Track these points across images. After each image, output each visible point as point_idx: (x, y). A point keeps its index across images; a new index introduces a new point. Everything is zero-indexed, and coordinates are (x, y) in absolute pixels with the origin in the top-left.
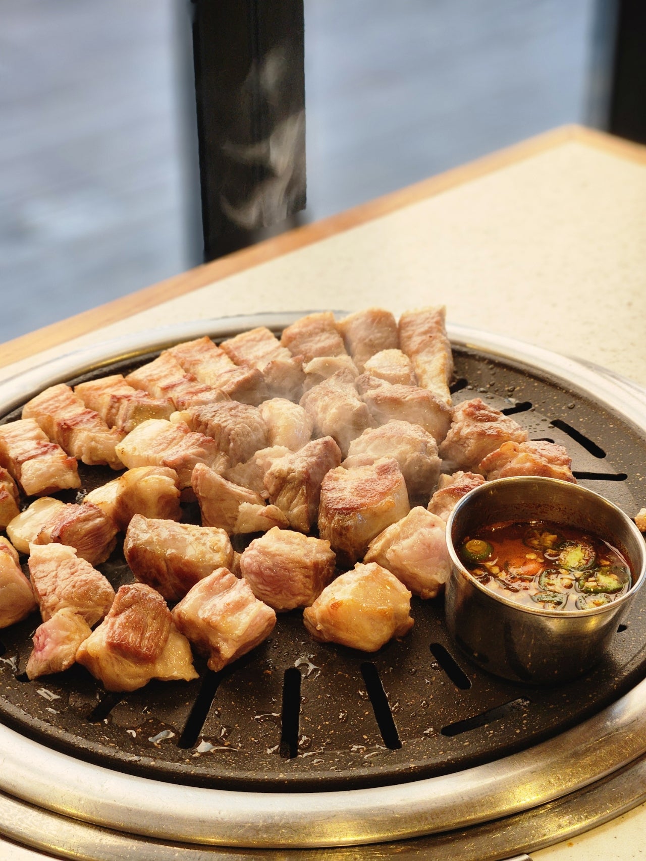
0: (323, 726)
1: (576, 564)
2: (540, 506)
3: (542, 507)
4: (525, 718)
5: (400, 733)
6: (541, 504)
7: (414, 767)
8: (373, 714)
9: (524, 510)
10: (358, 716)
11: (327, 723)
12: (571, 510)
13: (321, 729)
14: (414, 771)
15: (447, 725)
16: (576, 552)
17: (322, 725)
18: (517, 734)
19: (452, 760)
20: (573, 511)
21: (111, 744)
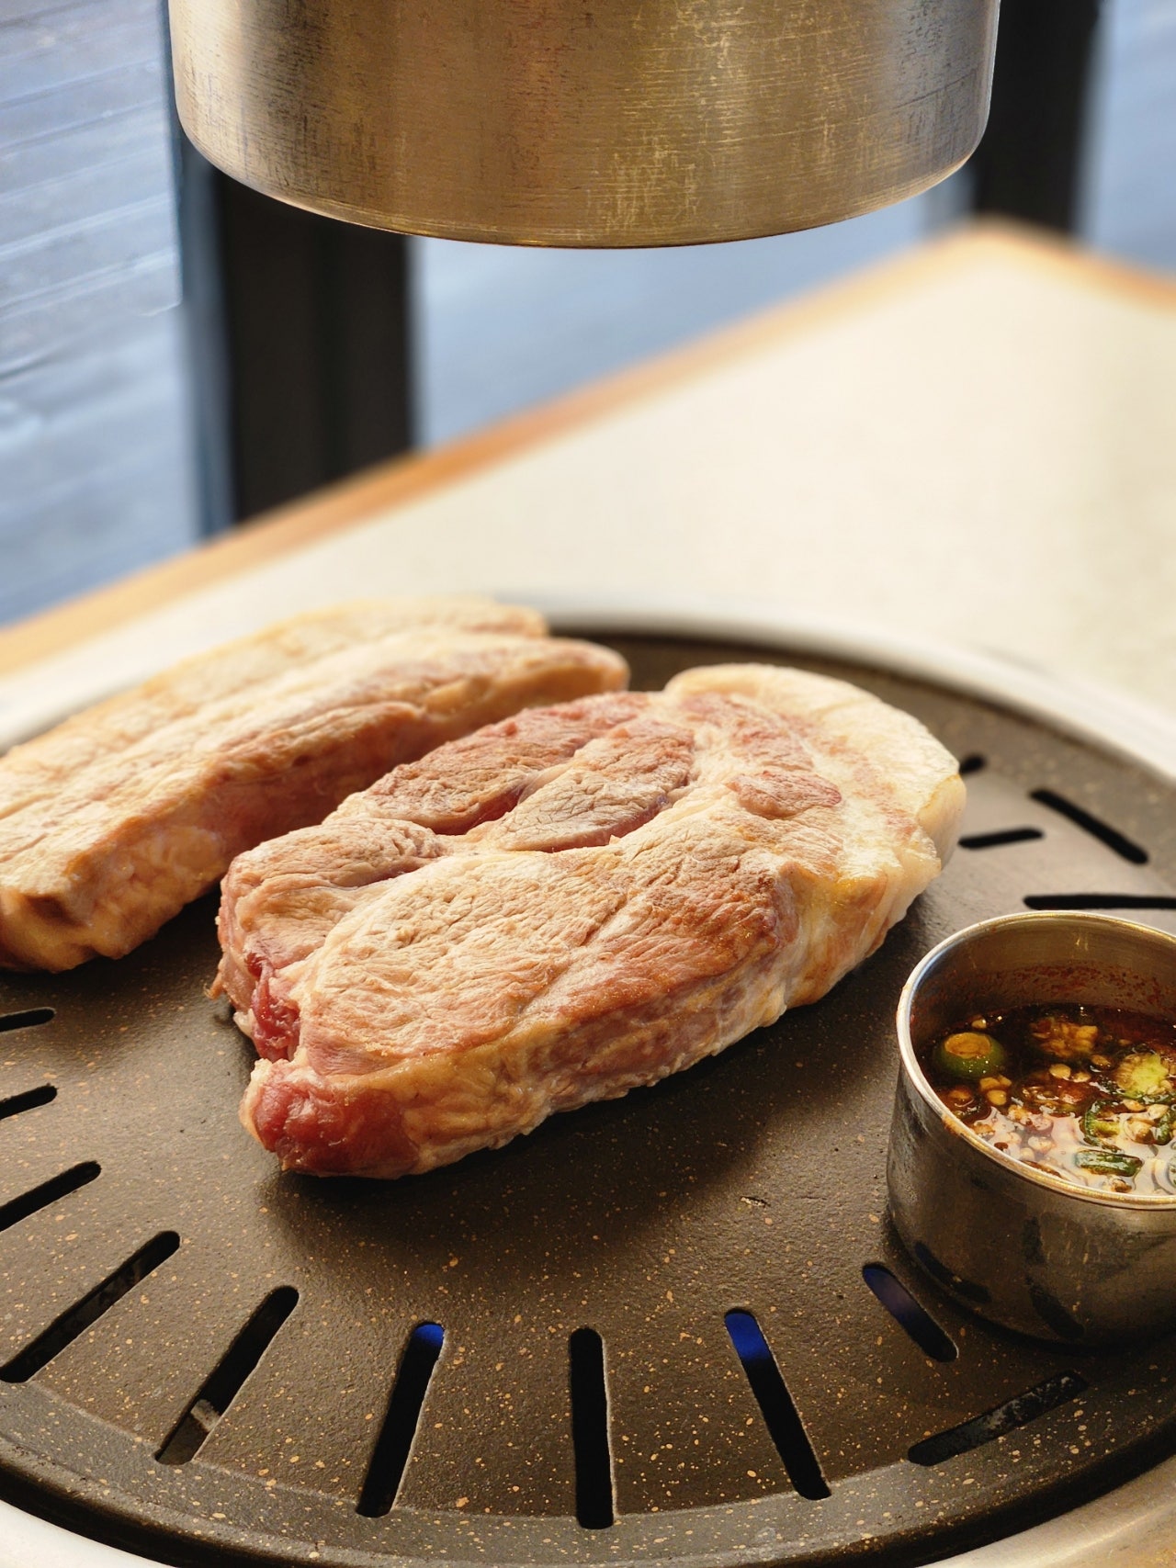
0: (663, 1454)
1: (1153, 1089)
2: (1070, 971)
3: (1076, 974)
4: (1081, 1420)
5: (822, 1462)
6: (1074, 967)
7: (871, 1540)
8: (763, 1423)
9: (1036, 980)
10: (732, 1429)
11: (669, 1446)
12: (1136, 977)
13: (658, 1459)
14: (870, 1549)
15: (919, 1440)
16: (1151, 1066)
17: (660, 1452)
18: (1073, 1457)
19: (947, 1519)
20: (1140, 981)
21: (217, 1515)
